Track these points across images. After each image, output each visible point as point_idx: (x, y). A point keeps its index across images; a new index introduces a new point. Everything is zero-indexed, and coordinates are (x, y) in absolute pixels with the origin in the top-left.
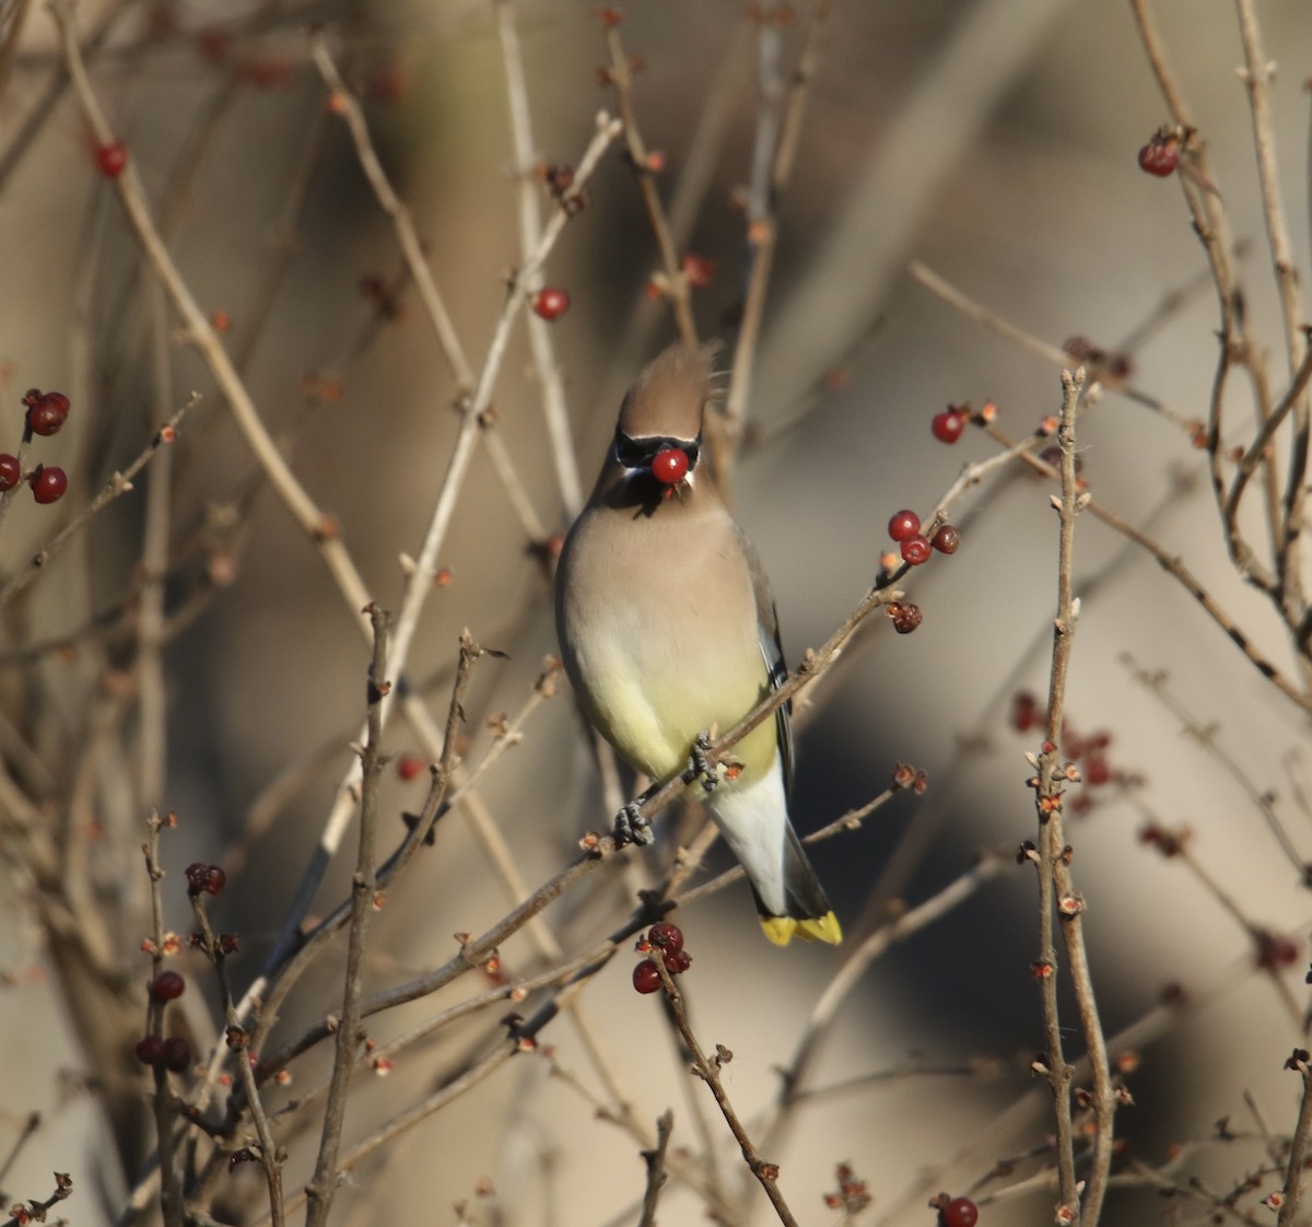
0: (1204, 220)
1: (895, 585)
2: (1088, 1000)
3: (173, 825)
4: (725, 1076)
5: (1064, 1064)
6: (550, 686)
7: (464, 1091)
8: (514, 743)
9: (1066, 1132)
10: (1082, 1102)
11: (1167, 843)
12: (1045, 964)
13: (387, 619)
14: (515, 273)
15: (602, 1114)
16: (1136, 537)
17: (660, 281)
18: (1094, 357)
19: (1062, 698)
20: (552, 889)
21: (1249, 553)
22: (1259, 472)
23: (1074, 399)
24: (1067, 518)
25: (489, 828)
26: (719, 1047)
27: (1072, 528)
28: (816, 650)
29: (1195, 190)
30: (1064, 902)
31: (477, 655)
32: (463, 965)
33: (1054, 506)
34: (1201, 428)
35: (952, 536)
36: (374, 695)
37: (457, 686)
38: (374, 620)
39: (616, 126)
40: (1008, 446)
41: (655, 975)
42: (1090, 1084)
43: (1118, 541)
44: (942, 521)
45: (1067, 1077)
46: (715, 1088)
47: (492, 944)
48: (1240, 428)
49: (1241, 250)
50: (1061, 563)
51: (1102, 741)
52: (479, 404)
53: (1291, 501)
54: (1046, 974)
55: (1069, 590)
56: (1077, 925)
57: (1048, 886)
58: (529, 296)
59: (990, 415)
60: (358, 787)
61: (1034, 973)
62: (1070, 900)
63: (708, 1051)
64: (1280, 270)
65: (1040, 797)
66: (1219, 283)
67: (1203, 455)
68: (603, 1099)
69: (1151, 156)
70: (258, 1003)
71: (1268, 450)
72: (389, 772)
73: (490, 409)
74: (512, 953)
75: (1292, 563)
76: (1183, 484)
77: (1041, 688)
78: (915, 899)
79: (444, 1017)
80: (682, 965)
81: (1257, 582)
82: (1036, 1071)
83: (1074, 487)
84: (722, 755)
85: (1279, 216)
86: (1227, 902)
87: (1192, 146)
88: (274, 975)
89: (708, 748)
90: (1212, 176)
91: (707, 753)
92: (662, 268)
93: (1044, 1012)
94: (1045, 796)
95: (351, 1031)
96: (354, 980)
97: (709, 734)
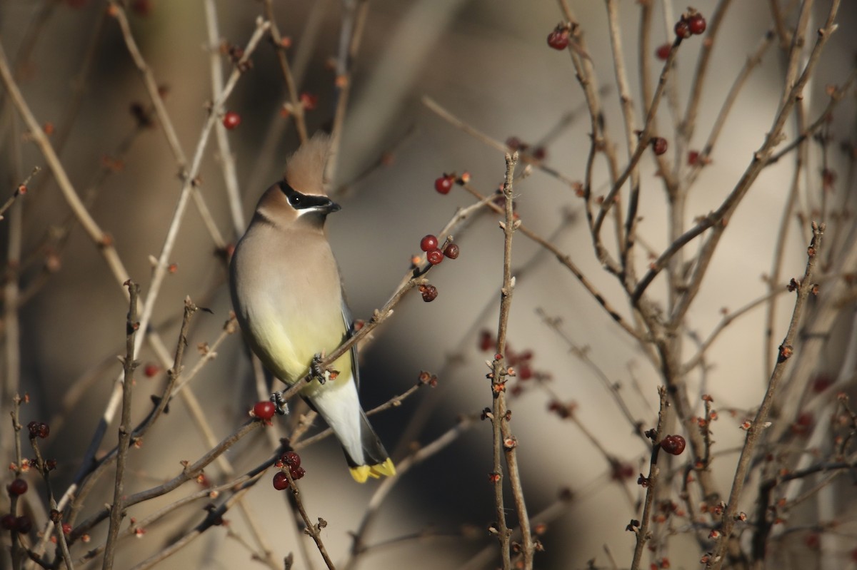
0: (582, 74)
2: (519, 495)
3: (27, 401)
4: (323, 535)
5: (507, 529)
6: (231, 328)
7: (183, 546)
8: (211, 359)
9: (507, 567)
10: (516, 550)
11: (562, 411)
12: (496, 474)
14: (212, 104)
15: (255, 557)
16: (546, 246)
17: (289, 107)
18: (522, 148)
19: (505, 330)
20: (234, 437)
21: (607, 254)
22: (611, 210)
24: (508, 233)
25: (193, 402)
26: (319, 519)
27: (511, 239)
28: (380, 310)
29: (577, 57)
30: (507, 441)
31: (194, 310)
32: (185, 478)
33: (501, 227)
34: (580, 186)
35: (454, 249)
36: (131, 330)
37: (183, 327)
38: (130, 289)
39: (267, 25)
40: (480, 199)
41: (285, 480)
42: (521, 541)
43: (538, 247)
44: (449, 241)
45: (508, 535)
46: (318, 541)
47: (200, 467)
48: (602, 185)
49: (604, 91)
50: (505, 258)
51: (528, 356)
52: (192, 173)
53: (630, 226)
54: (497, 480)
55: (509, 273)
56: (513, 454)
57: (498, 432)
58: (219, 116)
59: (466, 179)
60: (123, 381)
61: (490, 479)
62: (509, 440)
63: (314, 522)
64: (624, 101)
65: (494, 384)
66: (591, 108)
67: (582, 201)
68: (256, 549)
69: (554, 39)
70: (73, 498)
71: (617, 198)
72: (138, 372)
73: (198, 177)
74: (210, 471)
75: (629, 259)
76: (570, 218)
77: (493, 326)
78: (425, 442)
79: (173, 506)
80: (299, 475)
81: (610, 269)
82: (491, 532)
83: (512, 217)
84: (328, 366)
85: (623, 72)
86: (595, 442)
87: (576, 33)
88: (80, 483)
89: (320, 362)
90: (587, 48)
91: (319, 365)
92: (290, 100)
93: (496, 500)
94: (496, 384)
95: (118, 512)
96: (119, 485)
97: (321, 354)
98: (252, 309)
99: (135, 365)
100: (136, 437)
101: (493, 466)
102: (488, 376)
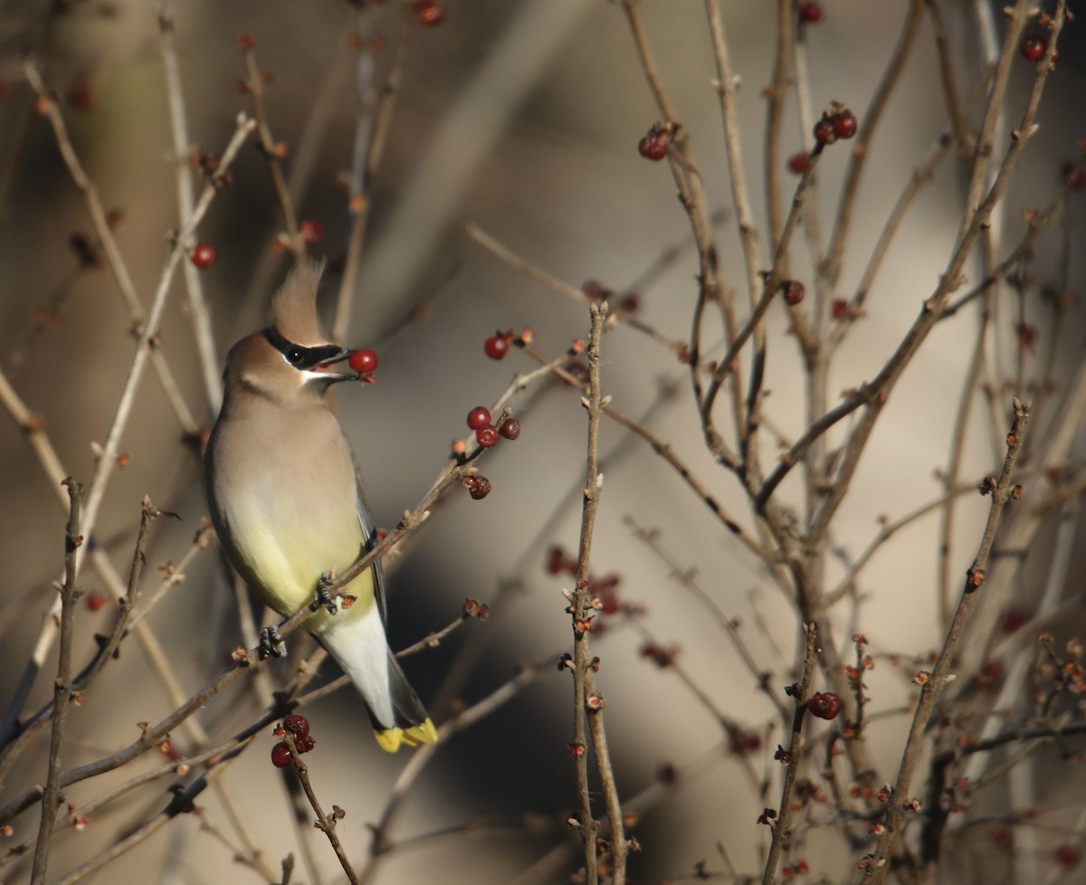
0: (687, 193)
1: (471, 463)
2: (608, 774)
4: (340, 828)
5: (592, 820)
6: (204, 541)
7: (139, 842)
8: (177, 583)
9: (593, 871)
10: (603, 849)
11: (660, 657)
12: (579, 745)
13: (80, 489)
14: (177, 233)
15: (239, 859)
16: (636, 430)
17: (284, 239)
18: (604, 295)
19: (589, 548)
21: (721, 441)
22: (727, 381)
23: (599, 326)
24: (594, 414)
25: (153, 645)
26: (335, 807)
27: (597, 421)
28: (412, 512)
29: (680, 170)
30: (590, 700)
31: (155, 515)
32: (144, 747)
33: (584, 405)
34: (685, 348)
35: (514, 427)
36: (71, 546)
37: (140, 538)
38: (70, 491)
39: (252, 124)
40: (543, 363)
41: (288, 753)
42: (607, 837)
43: (625, 430)
44: (507, 415)
45: (594, 829)
46: (332, 838)
47: (165, 731)
48: (713, 347)
49: (719, 218)
51: (613, 582)
52: (150, 330)
53: (752, 403)
54: (580, 753)
55: (595, 468)
56: (600, 718)
57: (581, 686)
58: (187, 250)
59: (528, 339)
60: (59, 616)
61: (570, 752)
62: (594, 698)
63: (327, 811)
64: (744, 230)
65: (576, 621)
66: (699, 241)
67: (686, 368)
68: (240, 847)
69: (648, 145)
71: (735, 364)
72: (80, 603)
73: (158, 334)
74: (178, 738)
75: (752, 448)
76: (668, 392)
77: (569, 541)
78: (471, 701)
79: (126, 786)
80: (306, 746)
81: (726, 462)
82: (571, 825)
83: (599, 392)
84: (340, 590)
85: (742, 190)
86: (705, 701)
87: (678, 138)
89: (330, 584)
90: (693, 159)
91: (329, 588)
92: (285, 229)
93: (577, 781)
94: (580, 621)
95: (53, 797)
96: (55, 758)
97: (331, 573)
98: (233, 516)
99: (77, 594)
100: (76, 690)
101: (575, 735)
102: (568, 610)
